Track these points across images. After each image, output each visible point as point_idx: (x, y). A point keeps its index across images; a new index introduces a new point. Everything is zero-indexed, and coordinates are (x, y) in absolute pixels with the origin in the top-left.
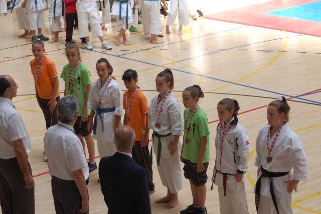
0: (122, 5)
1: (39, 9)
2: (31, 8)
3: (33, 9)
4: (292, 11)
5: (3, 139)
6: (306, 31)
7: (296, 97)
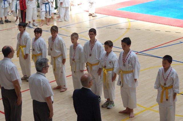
0: (47, 5)
1: (6, 7)
2: (2, 6)
3: (3, 7)
4: (129, 8)
5: (8, 79)
6: (138, 19)
7: (140, 52)
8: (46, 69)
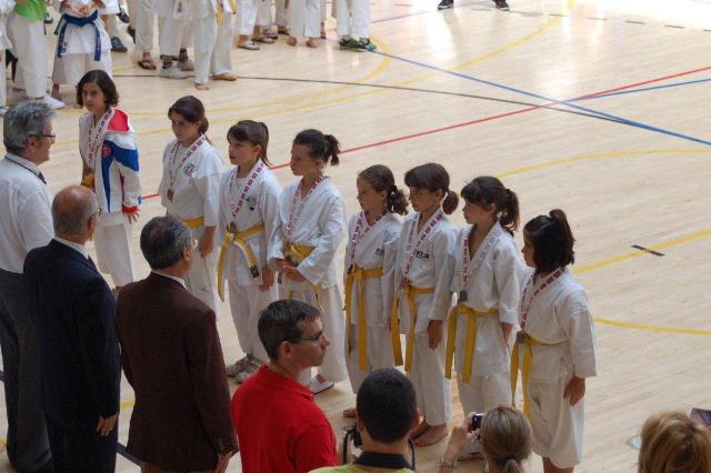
7: (563, 102)
8: (40, 146)
